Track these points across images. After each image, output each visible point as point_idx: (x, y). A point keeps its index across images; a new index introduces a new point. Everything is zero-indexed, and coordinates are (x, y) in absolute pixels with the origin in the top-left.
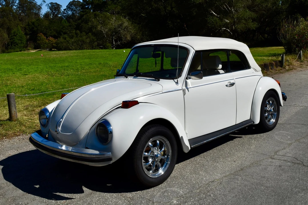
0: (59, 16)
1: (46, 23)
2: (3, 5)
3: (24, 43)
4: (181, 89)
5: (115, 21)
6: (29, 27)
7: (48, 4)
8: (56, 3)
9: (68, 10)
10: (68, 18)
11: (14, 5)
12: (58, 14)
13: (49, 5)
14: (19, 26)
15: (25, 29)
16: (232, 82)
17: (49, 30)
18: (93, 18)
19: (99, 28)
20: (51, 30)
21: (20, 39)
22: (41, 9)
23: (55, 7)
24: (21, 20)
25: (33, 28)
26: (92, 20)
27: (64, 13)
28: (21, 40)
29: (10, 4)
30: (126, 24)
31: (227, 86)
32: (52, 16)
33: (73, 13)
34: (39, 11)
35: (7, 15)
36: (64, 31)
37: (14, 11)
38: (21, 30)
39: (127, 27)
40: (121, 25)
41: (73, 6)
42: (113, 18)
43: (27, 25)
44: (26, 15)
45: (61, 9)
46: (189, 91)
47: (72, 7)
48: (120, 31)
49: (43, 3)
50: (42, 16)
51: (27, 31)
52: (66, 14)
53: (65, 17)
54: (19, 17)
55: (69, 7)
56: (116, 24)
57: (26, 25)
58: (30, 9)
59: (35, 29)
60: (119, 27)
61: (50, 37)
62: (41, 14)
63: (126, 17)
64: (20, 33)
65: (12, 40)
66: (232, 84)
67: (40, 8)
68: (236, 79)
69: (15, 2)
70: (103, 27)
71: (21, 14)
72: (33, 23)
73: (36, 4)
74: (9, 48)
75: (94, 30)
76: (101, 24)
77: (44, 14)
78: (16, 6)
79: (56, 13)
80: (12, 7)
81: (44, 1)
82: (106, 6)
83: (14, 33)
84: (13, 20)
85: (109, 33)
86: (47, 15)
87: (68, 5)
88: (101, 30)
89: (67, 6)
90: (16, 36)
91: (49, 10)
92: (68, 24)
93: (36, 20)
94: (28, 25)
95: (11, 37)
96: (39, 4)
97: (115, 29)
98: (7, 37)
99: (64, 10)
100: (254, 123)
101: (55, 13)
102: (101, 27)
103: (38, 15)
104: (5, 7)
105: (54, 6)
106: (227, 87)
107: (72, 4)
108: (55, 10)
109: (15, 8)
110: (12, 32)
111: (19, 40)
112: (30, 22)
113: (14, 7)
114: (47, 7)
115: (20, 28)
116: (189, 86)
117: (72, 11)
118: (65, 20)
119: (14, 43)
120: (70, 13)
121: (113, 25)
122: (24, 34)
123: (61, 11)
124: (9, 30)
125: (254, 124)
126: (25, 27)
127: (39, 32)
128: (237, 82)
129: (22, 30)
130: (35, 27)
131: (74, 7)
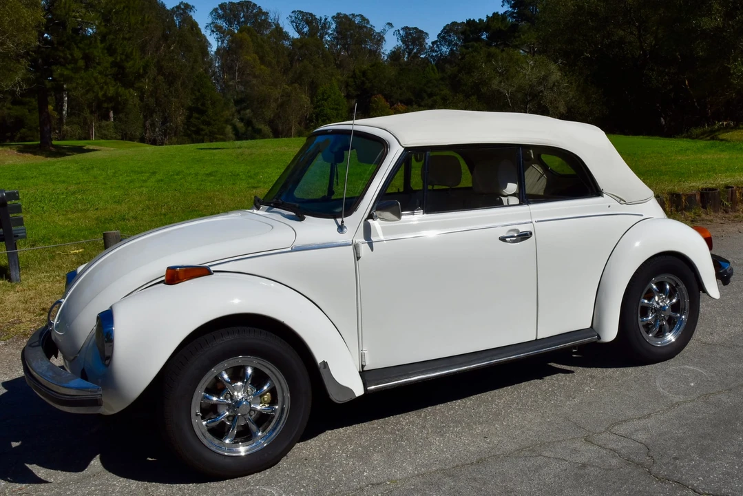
0: (422, 56)
1: (392, 72)
2: (303, 33)
3: (344, 115)
4: (351, 242)
5: (532, 68)
6: (355, 82)
7: (398, 30)
8: (416, 28)
9: (441, 44)
10: (442, 61)
11: (327, 34)
12: (419, 52)
13: (401, 32)
14: (333, 78)
15: (347, 85)
16: (522, 229)
17: (397, 88)
18: (482, 63)
19: (495, 84)
20: (401, 89)
21: (336, 107)
22: (384, 42)
23: (413, 37)
24: (339, 66)
25: (363, 83)
26: (481, 66)
27: (433, 51)
28: (336, 109)
29: (318, 30)
30: (556, 75)
31: (503, 239)
32: (406, 56)
33: (452, 50)
34: (379, 46)
35: (311, 54)
36: (429, 90)
37: (327, 46)
38: (337, 88)
39: (558, 83)
40: (545, 78)
41: (451, 34)
42: (528, 63)
43: (352, 77)
44: (350, 56)
45: (427, 41)
46: (372, 250)
47: (450, 36)
48: (542, 91)
49: (387, 29)
50: (386, 58)
51: (350, 89)
52: (436, 51)
53: (434, 60)
54: (335, 59)
55: (443, 37)
56: (534, 76)
57: (348, 77)
58: (360, 42)
59: (368, 85)
60: (540, 84)
61: (399, 104)
62: (383, 53)
63: (557, 59)
64: (335, 94)
65: (318, 110)
66: (524, 236)
67: (380, 39)
68: (538, 221)
69: (329, 27)
70: (504, 82)
71: (340, 52)
72: (364, 73)
73: (371, 29)
74: (312, 126)
75: (484, 90)
76: (501, 74)
77: (389, 52)
78: (331, 34)
79: (415, 51)
80: (322, 37)
81: (390, 24)
82: (516, 34)
83: (323, 94)
84: (322, 66)
85: (519, 95)
86: (395, 55)
87: (442, 32)
88: (498, 90)
89: (439, 35)
90: (326, 100)
91: (400, 43)
92: (438, 75)
93: (371, 67)
94: (354, 76)
95: (318, 102)
96: (378, 30)
97: (531, 86)
98: (309, 102)
99: (433, 43)
100: (599, 338)
101: (413, 49)
102: (501, 82)
103: (375, 54)
104: (308, 36)
105: (410, 34)
106: (506, 241)
107: (450, 29)
108: (414, 43)
109: (329, 39)
110: (320, 91)
111: (333, 109)
112: (357, 71)
113: (327, 36)
114: (395, 37)
115: (335, 84)
116: (378, 235)
117: (449, 45)
118: (432, 67)
119: (323, 116)
120: (445, 49)
121: (527, 77)
122: (345, 96)
123: (427, 46)
124: (313, 87)
125: (598, 341)
126: (346, 81)
127: (375, 92)
128: (539, 230)
129: (340, 89)
130: (367, 82)
131: (454, 38)
